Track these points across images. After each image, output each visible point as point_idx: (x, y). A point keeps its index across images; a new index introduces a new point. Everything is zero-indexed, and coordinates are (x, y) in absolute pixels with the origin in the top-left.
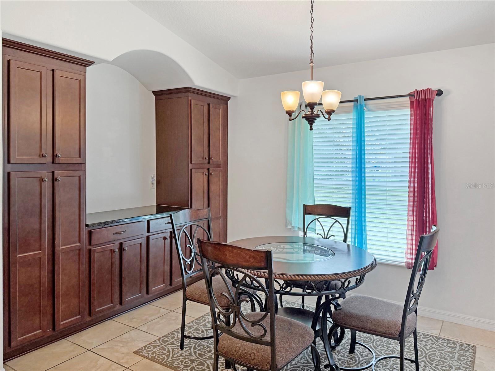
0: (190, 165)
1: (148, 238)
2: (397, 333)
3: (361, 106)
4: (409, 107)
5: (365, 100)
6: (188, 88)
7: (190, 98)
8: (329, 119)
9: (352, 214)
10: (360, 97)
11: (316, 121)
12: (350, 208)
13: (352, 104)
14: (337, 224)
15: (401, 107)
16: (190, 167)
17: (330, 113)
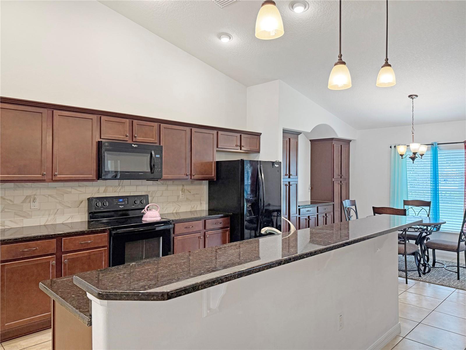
0: (333, 179)
1: (317, 215)
2: (456, 249)
3: (436, 148)
4: (464, 148)
5: (438, 144)
6: (333, 138)
7: (333, 144)
8: (421, 158)
9: (432, 204)
10: (435, 143)
11: (415, 159)
12: (430, 202)
13: (430, 146)
14: (423, 210)
15: (460, 148)
16: (333, 180)
17: (422, 155)
